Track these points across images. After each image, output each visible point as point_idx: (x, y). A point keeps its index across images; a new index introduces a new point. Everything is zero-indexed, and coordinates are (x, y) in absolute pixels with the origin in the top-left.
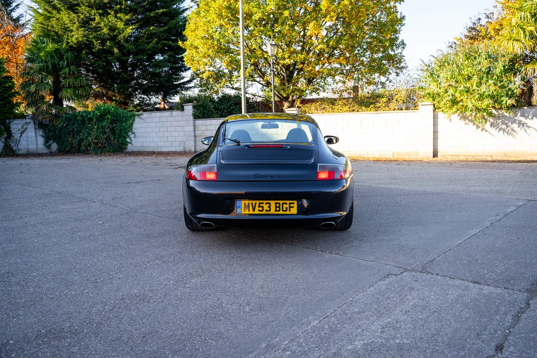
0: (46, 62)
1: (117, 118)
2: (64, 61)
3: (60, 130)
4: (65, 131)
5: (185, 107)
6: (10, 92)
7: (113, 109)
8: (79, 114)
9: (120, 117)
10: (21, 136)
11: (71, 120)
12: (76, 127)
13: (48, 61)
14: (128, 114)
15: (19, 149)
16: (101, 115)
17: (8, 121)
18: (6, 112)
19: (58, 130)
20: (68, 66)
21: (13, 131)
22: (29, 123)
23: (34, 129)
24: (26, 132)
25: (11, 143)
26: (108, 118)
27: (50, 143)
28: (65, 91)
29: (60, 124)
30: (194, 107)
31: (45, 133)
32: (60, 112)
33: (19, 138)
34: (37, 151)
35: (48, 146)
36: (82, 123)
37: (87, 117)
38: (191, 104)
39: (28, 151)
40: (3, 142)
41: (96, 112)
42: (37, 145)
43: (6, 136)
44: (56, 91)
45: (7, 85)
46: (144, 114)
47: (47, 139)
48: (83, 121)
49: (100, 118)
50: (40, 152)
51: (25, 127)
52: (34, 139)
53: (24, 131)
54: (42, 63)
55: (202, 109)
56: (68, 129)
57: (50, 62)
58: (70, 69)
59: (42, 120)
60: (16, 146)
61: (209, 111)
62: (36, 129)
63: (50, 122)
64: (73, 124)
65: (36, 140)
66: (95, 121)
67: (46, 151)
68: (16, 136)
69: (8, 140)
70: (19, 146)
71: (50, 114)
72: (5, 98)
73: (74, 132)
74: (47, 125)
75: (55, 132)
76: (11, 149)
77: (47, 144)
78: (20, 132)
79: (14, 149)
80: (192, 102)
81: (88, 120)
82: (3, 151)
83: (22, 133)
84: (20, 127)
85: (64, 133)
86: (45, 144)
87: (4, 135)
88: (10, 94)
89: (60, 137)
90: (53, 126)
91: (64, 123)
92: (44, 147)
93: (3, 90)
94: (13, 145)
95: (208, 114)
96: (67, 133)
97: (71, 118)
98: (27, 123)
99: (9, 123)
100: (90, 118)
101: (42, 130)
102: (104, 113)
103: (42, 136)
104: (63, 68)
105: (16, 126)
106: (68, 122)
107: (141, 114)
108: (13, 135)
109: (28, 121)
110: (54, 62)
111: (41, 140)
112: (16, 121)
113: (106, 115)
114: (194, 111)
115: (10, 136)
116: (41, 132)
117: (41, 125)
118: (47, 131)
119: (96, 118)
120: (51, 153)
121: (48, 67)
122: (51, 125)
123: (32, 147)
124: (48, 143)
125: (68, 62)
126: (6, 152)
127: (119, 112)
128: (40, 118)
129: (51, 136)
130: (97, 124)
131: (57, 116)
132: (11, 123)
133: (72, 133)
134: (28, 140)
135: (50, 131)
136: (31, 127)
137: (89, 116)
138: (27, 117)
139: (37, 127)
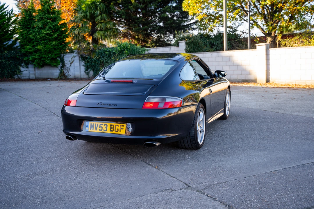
0: (86, 12)
1: (133, 53)
2: (98, 11)
3: (95, 61)
4: (98, 62)
5: (180, 44)
6: (64, 35)
7: (129, 46)
8: (107, 50)
9: (135, 52)
10: (71, 65)
11: (102, 54)
12: (105, 60)
13: (87, 11)
14: (140, 49)
15: (69, 75)
16: (121, 50)
17: (62, 55)
18: (61, 49)
19: (93, 62)
20: (101, 14)
21: (66, 62)
22: (76, 56)
23: (78, 61)
24: (74, 62)
25: (64, 70)
26: (126, 52)
27: (88, 71)
28: (98, 33)
29: (94, 57)
30: (187, 43)
31: (86, 64)
32: (95, 48)
33: (69, 67)
34: (80, 76)
35: (87, 73)
36: (109, 56)
37: (112, 51)
38: (184, 41)
39: (75, 76)
40: (59, 70)
41: (118, 48)
42: (80, 72)
43: (61, 65)
44: (92, 33)
45: (63, 30)
46: (152, 50)
47: (87, 68)
48: (110, 55)
49: (120, 52)
50: (82, 77)
51: (73, 59)
52: (79, 68)
53: (73, 62)
54: (83, 13)
55: (192, 45)
56: (100, 60)
57: (88, 12)
58: (102, 16)
59: (83, 55)
60: (67, 73)
61: (199, 47)
62: (80, 60)
63: (88, 55)
64: (103, 57)
65: (80, 69)
66: (117, 55)
67: (86, 76)
68: (67, 65)
69: (63, 68)
70: (69, 73)
71: (88, 50)
72: (61, 39)
73: (104, 63)
74: (87, 58)
75: (92, 63)
76: (64, 75)
77: (87, 72)
78: (70, 62)
79: (66, 74)
80: (185, 40)
81: (113, 54)
82: (59, 76)
83: (71, 63)
84: (70, 59)
85: (97, 63)
86: (85, 72)
87: (60, 65)
88: (64, 36)
89: (95, 67)
90: (90, 58)
91: (97, 57)
92: (85, 74)
93: (60, 33)
94: (65, 72)
95: (198, 49)
96: (99, 64)
97: (102, 52)
98: (75, 57)
99: (63, 56)
100: (114, 53)
101: (83, 61)
102: (123, 49)
103: (84, 66)
104: (98, 16)
105: (67, 58)
106: (100, 55)
107: (149, 50)
108: (66, 65)
109: (75, 55)
110: (91, 12)
111: (83, 68)
112: (68, 55)
113: (125, 51)
114: (186, 47)
115: (63, 66)
116: (83, 63)
117: (83, 58)
118: (86, 62)
119: (118, 53)
120: (89, 78)
121: (87, 16)
122: (89, 58)
123: (77, 74)
124: (87, 70)
125: (101, 11)
126: (61, 77)
127: (134, 48)
128: (82, 52)
129: (89, 66)
130: (119, 57)
131: (93, 51)
132: (65, 57)
133: (103, 63)
134: (75, 69)
135: (88, 62)
136: (77, 59)
137: (113, 51)
138: (74, 52)
139: (81, 59)
